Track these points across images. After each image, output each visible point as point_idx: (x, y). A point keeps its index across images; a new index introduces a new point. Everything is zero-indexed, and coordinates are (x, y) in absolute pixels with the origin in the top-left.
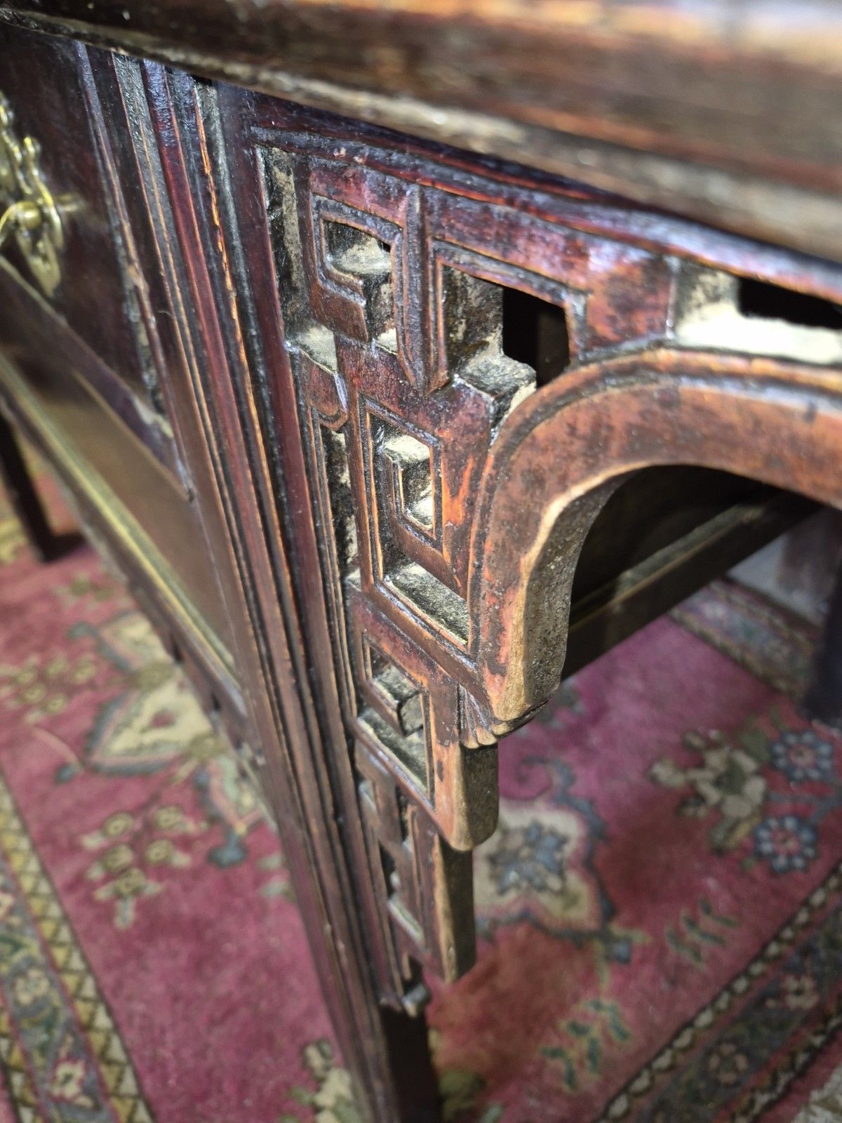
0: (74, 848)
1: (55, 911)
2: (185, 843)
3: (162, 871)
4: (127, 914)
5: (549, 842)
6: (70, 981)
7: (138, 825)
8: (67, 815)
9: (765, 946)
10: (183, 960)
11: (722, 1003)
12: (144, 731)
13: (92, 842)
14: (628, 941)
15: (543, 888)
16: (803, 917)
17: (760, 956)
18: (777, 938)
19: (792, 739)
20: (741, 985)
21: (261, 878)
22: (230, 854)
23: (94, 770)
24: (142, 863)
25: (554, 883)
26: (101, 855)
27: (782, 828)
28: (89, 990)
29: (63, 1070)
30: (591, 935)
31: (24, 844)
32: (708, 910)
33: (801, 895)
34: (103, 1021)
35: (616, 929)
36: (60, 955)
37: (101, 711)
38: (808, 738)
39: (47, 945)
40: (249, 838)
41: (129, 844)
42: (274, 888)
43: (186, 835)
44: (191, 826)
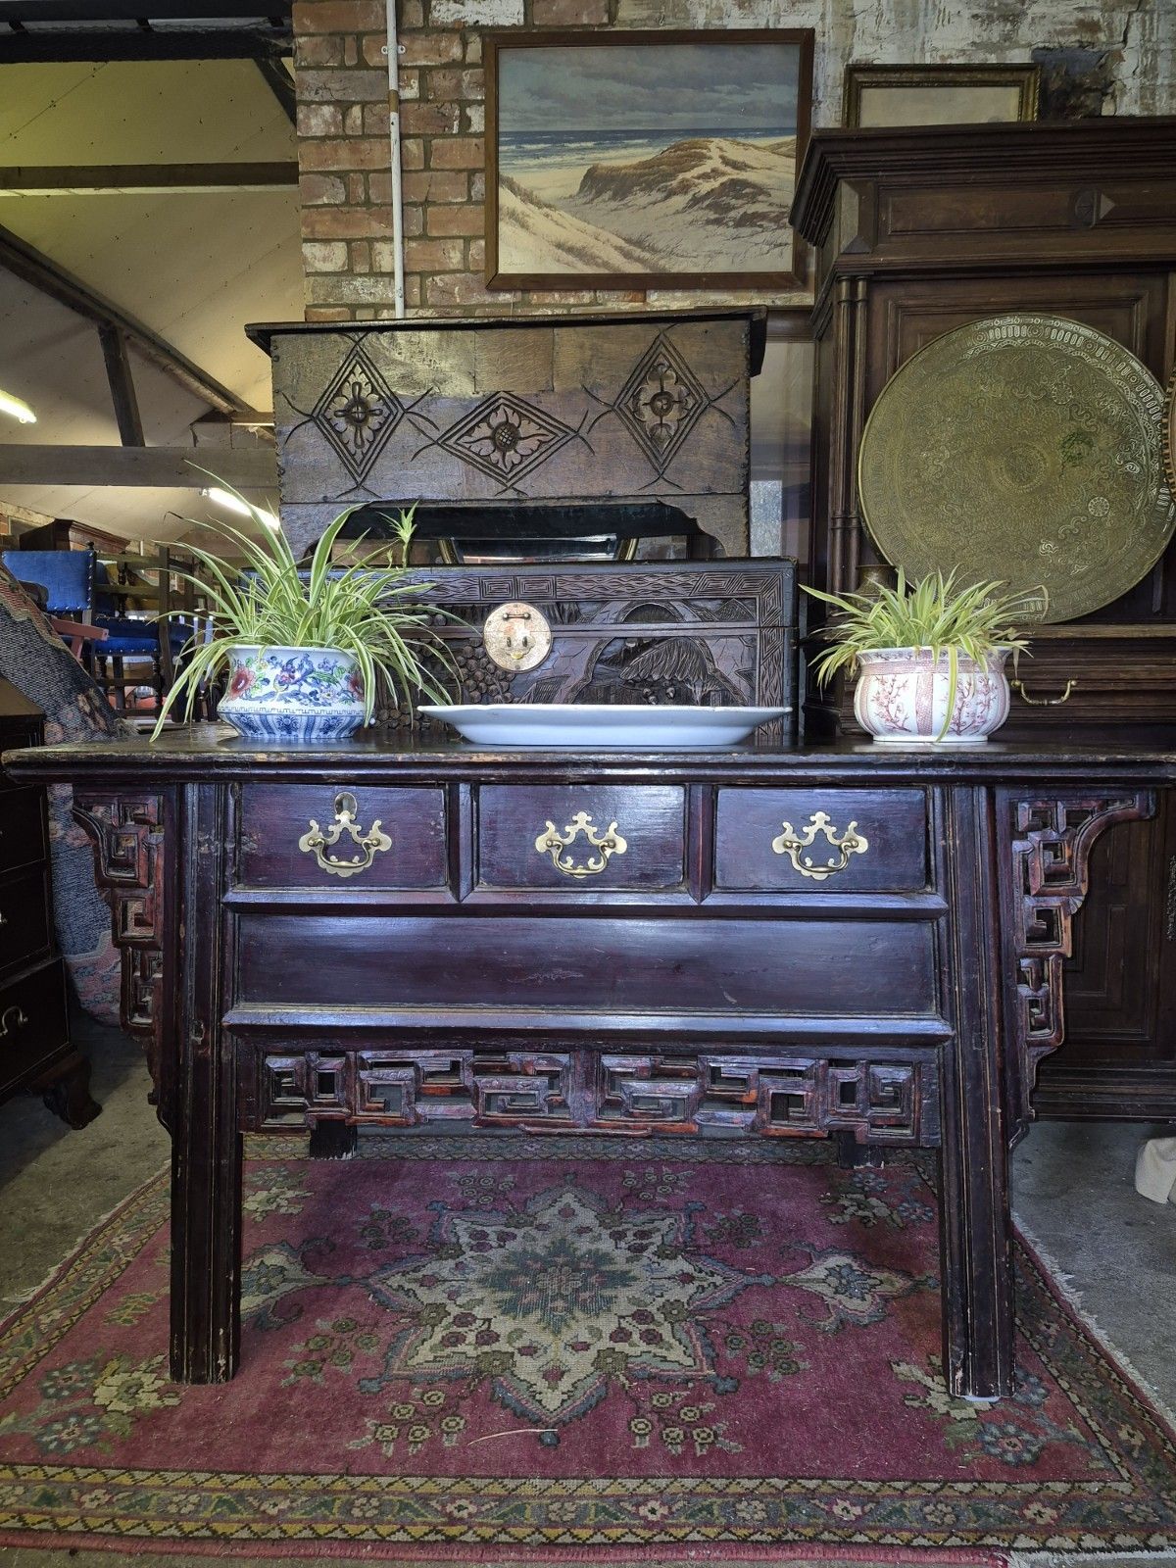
0: (638, 1454)
1: (690, 1481)
3: (705, 1420)
4: (734, 1446)
5: (845, 1272)
6: (763, 1489)
7: (652, 1417)
12: (552, 1388)
13: (642, 1444)
15: (874, 1286)
21: (763, 1379)
22: (726, 1386)
23: (562, 1423)
24: (692, 1425)
25: (873, 1281)
26: (660, 1441)
27: (906, 1208)
28: (780, 1483)
29: (837, 1510)
31: (601, 1483)
34: (812, 1484)
36: (733, 1489)
37: (499, 1402)
40: (724, 1373)
41: (667, 1426)
42: (776, 1376)
43: (687, 1398)
44: (685, 1393)
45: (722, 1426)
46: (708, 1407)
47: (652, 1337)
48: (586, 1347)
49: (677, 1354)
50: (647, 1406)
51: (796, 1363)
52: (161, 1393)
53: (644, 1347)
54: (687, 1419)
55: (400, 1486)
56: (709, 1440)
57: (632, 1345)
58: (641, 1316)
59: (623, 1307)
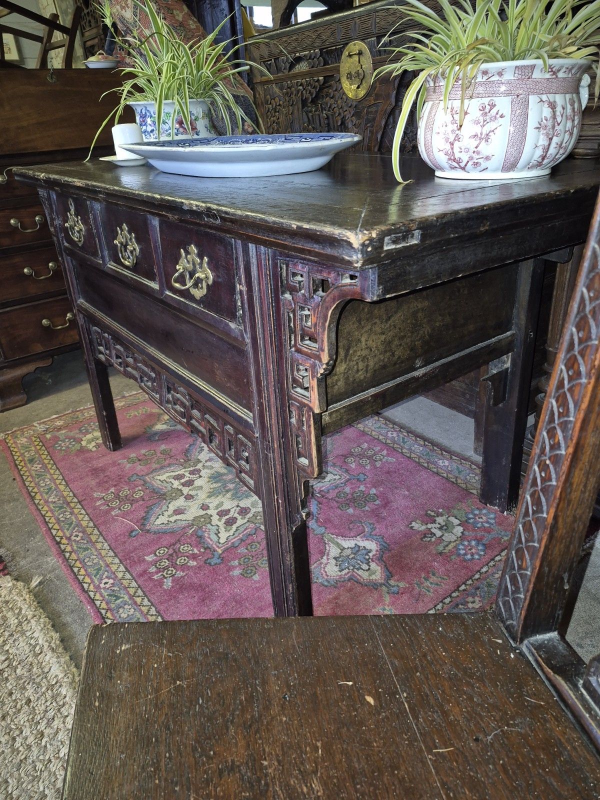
0: (141, 561)
1: (134, 584)
2: (194, 557)
3: (184, 567)
4: (168, 583)
5: (363, 552)
6: (145, 609)
7: (171, 551)
8: (135, 549)
9: (459, 586)
10: (196, 599)
11: (439, 607)
12: (169, 516)
13: (149, 558)
14: (398, 586)
15: (360, 569)
16: (477, 576)
17: (457, 589)
18: (464, 583)
19: (477, 512)
20: (448, 600)
21: (231, 569)
22: (214, 561)
23: (147, 531)
24: (174, 566)
25: (365, 567)
26: (154, 563)
27: (470, 545)
28: (153, 612)
30: (381, 585)
31: (116, 561)
32: (434, 575)
33: (477, 568)
35: (392, 582)
36: (139, 600)
37: (149, 509)
38: (484, 511)
39: (131, 597)
40: (224, 555)
41: (167, 559)
42: (237, 572)
43: (193, 554)
44: (196, 551)
45: (180, 574)
46: (193, 563)
47: (230, 522)
48: (208, 508)
49: (224, 536)
50: (178, 546)
51: (255, 574)
52: (98, 446)
53: (221, 524)
54: (178, 563)
55: (80, 517)
56: (166, 576)
57: (220, 520)
58: (244, 511)
59: (245, 503)
